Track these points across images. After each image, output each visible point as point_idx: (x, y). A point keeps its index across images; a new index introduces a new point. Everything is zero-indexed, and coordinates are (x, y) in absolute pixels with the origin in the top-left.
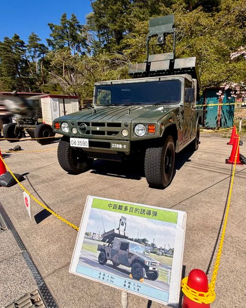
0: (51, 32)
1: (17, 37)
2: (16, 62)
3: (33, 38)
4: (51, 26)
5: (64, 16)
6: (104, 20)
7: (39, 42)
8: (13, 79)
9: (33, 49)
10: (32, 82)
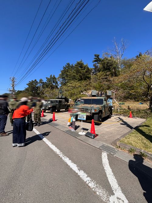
0: (47, 80)
1: (36, 80)
2: (34, 87)
3: (41, 80)
4: (47, 78)
5: (51, 75)
6: (64, 76)
7: (42, 81)
8: (32, 93)
9: (40, 83)
10: (38, 94)
